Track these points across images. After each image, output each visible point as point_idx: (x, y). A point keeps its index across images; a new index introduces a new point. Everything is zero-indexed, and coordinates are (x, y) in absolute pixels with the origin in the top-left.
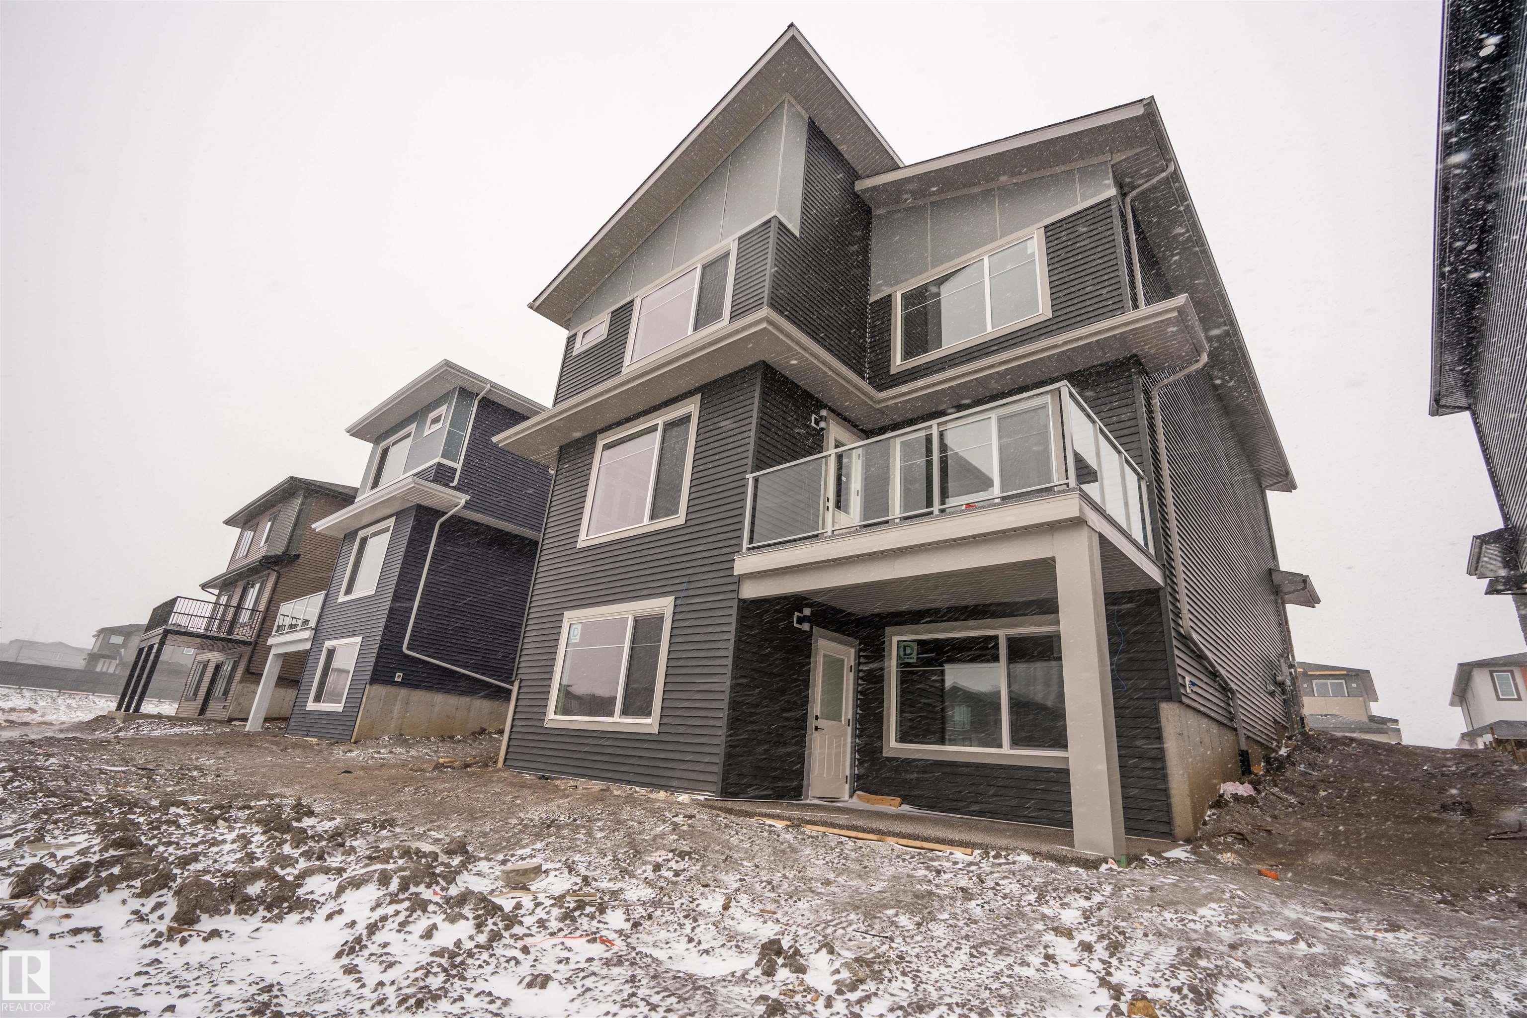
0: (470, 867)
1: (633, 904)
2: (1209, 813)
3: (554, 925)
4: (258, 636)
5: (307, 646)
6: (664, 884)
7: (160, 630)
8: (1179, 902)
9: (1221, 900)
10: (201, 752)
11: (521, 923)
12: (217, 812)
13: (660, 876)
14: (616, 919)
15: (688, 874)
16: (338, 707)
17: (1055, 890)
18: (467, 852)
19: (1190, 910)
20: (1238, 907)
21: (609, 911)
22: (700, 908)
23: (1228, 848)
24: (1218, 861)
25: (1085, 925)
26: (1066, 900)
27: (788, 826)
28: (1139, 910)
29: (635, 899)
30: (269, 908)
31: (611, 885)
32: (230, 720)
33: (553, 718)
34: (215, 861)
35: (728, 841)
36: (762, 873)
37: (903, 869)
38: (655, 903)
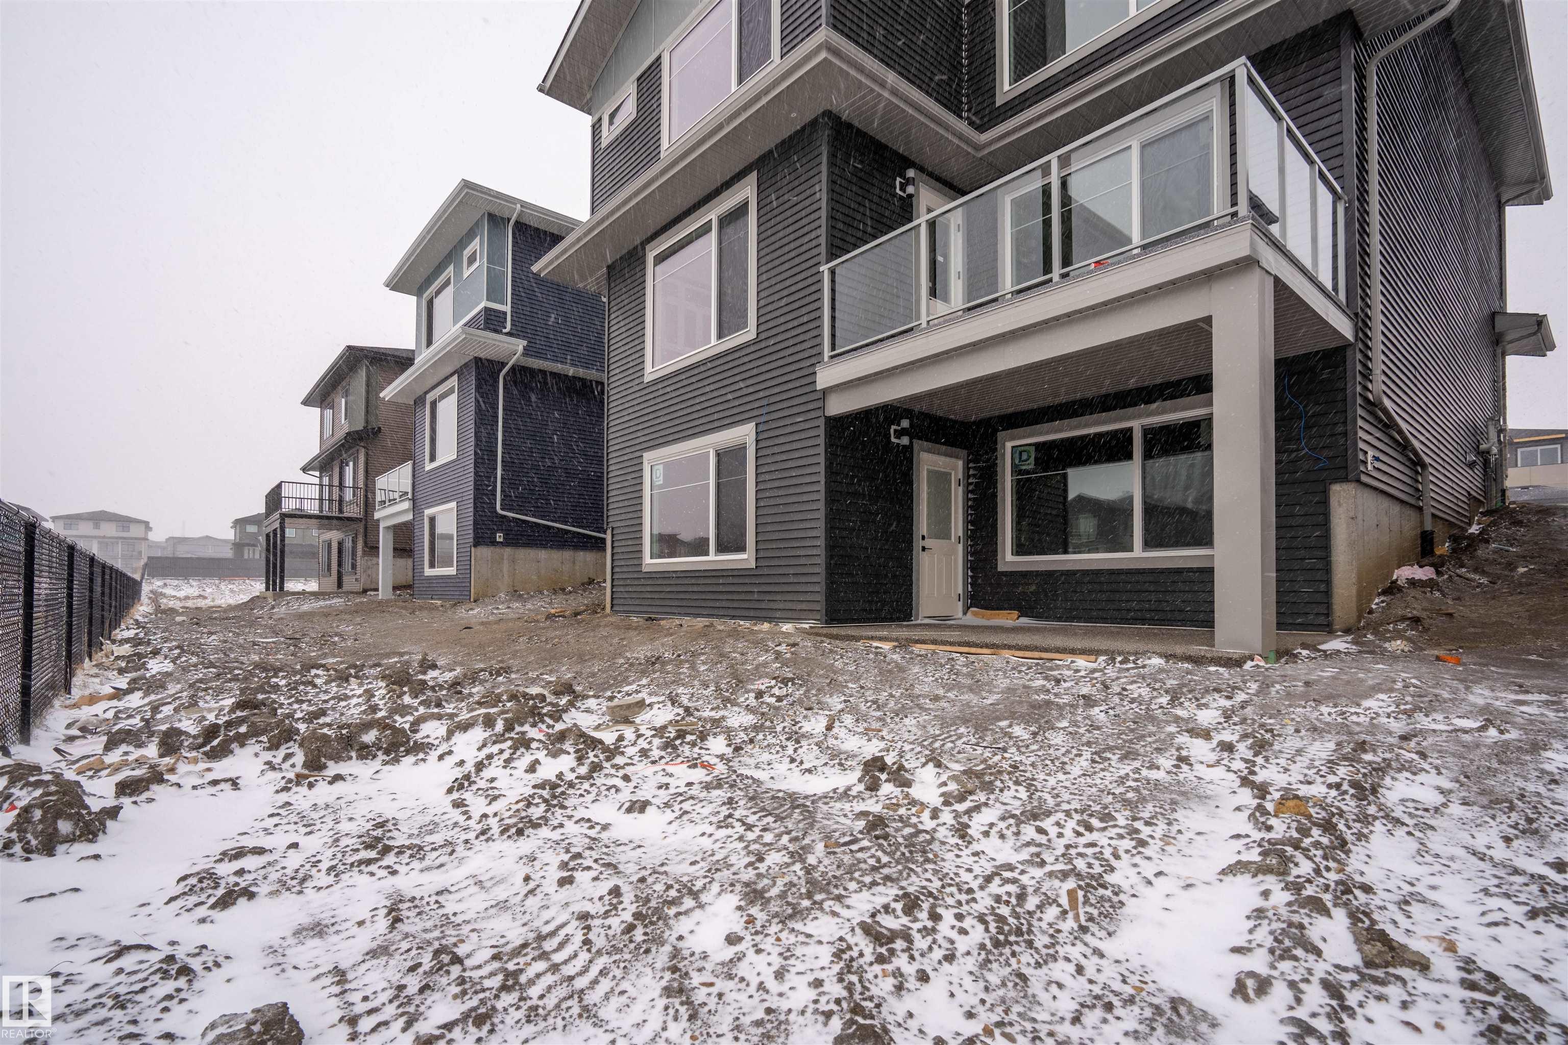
0: (578, 705)
1: (735, 730)
2: (1377, 601)
3: (656, 753)
4: (366, 511)
5: (409, 517)
6: (766, 710)
7: (276, 515)
8: (1339, 696)
9: (1392, 690)
10: (340, 620)
11: (623, 753)
12: (352, 671)
13: (762, 703)
14: (717, 745)
15: (791, 699)
16: (451, 571)
17: (1190, 691)
18: (574, 692)
19: (1353, 702)
20: (1413, 696)
21: (710, 738)
22: (803, 730)
23: (1399, 635)
24: (1385, 649)
25: (1226, 725)
26: (1203, 701)
27: (895, 647)
28: (1290, 706)
29: (736, 725)
30: (387, 752)
31: (713, 714)
32: (365, 591)
33: (650, 562)
34: (342, 714)
35: (833, 665)
36: (867, 694)
37: (1019, 680)
38: (757, 728)
